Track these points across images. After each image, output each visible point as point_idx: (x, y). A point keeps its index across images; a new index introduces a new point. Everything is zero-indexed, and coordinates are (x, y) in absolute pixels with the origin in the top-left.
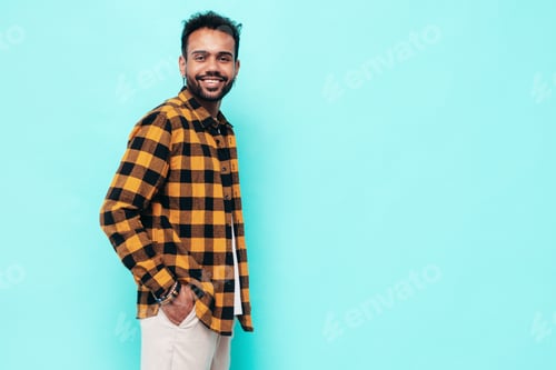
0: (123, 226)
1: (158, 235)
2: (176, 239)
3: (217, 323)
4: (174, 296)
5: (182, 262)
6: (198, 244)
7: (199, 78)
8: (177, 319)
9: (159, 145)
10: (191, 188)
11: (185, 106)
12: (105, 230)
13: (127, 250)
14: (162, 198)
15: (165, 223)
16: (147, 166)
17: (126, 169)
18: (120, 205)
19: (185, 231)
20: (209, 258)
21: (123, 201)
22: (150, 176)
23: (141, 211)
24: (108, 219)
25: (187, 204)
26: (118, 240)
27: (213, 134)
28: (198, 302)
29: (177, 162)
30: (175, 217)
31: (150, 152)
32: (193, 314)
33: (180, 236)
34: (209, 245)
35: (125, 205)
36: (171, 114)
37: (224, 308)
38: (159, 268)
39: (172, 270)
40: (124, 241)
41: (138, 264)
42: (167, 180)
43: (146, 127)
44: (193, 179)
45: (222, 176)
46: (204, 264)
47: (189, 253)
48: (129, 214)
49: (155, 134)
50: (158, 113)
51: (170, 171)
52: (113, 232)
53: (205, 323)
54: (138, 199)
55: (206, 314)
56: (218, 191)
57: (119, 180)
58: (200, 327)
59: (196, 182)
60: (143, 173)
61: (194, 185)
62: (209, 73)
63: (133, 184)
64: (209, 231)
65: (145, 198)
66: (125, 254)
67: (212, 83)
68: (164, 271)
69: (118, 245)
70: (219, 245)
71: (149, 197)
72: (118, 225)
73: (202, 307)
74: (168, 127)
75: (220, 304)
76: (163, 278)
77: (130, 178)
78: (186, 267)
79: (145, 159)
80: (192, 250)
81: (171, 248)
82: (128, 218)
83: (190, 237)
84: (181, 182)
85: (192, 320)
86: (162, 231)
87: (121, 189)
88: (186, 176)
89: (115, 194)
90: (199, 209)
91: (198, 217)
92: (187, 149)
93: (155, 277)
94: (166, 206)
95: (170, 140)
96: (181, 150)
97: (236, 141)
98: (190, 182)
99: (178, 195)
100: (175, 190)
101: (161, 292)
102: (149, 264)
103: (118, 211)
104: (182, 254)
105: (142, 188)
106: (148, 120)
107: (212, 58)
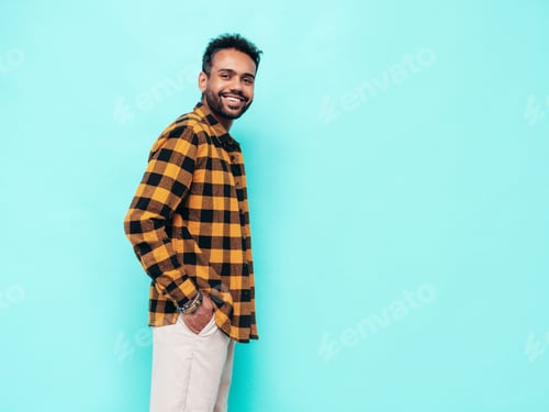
0: (151, 236)
1: (179, 245)
2: (197, 250)
3: (235, 331)
4: (197, 305)
5: (202, 272)
6: (217, 256)
7: (221, 94)
8: (196, 327)
9: (187, 158)
10: (211, 201)
12: (132, 240)
13: (153, 259)
14: (184, 211)
15: (185, 235)
16: (175, 178)
17: (153, 179)
18: (146, 216)
19: (206, 242)
20: (226, 269)
21: (151, 210)
22: (177, 188)
23: (166, 222)
24: (134, 227)
25: (207, 216)
26: (143, 249)
27: (228, 150)
28: (218, 311)
29: (201, 176)
30: (195, 228)
31: (178, 164)
32: (212, 322)
33: (200, 247)
34: (227, 256)
35: (154, 215)
36: (197, 129)
37: (241, 317)
38: (184, 278)
39: (194, 279)
40: (151, 250)
41: (165, 273)
42: (190, 193)
43: (173, 140)
44: (214, 193)
45: (237, 190)
46: (222, 275)
47: (210, 265)
48: (157, 224)
49: (182, 147)
50: (186, 127)
51: (192, 183)
52: (140, 241)
53: (224, 331)
54: (165, 210)
55: (226, 323)
56: (234, 205)
57: (146, 191)
58: (219, 333)
59: (217, 195)
60: (171, 184)
61: (214, 198)
62: (233, 91)
63: (161, 195)
64: (227, 243)
65: (170, 209)
66: (152, 263)
67: (234, 101)
68: (188, 281)
69: (143, 254)
70: (236, 257)
71: (174, 208)
72: (145, 234)
73: (222, 316)
74: (195, 141)
75: (237, 313)
76: (187, 288)
77: (158, 189)
78: (206, 277)
79: (172, 171)
80: (211, 261)
81: (191, 258)
82: (156, 228)
83: (210, 248)
84: (204, 195)
85: (211, 328)
86: (182, 241)
87: (149, 199)
88: (208, 190)
89: (142, 203)
90: (219, 222)
91: (217, 230)
92: (209, 164)
93: (180, 287)
94: (186, 218)
95: (196, 153)
96: (205, 163)
97: (243, 158)
98: (211, 195)
99: (199, 207)
100: (197, 202)
101: (184, 301)
102: (174, 274)
103: (147, 221)
104: (202, 264)
105: (170, 199)
106: (177, 133)
107: (237, 78)
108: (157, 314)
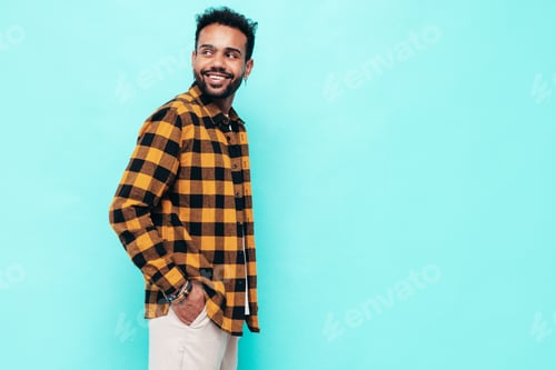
0: (134, 224)
1: (168, 233)
2: (187, 237)
3: (228, 323)
4: (186, 295)
5: (192, 260)
6: (208, 243)
7: (204, 72)
8: (187, 318)
9: (169, 141)
10: (201, 186)
11: (195, 102)
12: (115, 229)
13: (137, 248)
14: (173, 195)
15: (175, 221)
16: (157, 163)
17: (136, 165)
18: (130, 202)
19: (196, 229)
20: (219, 257)
21: (133, 198)
22: (160, 173)
23: (151, 208)
24: (118, 217)
25: (197, 201)
26: (127, 238)
27: (224, 130)
28: (209, 302)
29: (188, 159)
30: (185, 214)
31: (160, 148)
32: (204, 313)
33: (190, 234)
34: (220, 243)
35: (136, 203)
36: (182, 110)
37: (235, 308)
38: (170, 267)
39: (183, 268)
40: (134, 239)
41: (149, 262)
42: (177, 178)
43: (156, 123)
44: (204, 175)
45: (233, 173)
46: (215, 263)
47: (200, 252)
48: (139, 211)
49: (165, 130)
50: (169, 108)
51: (180, 168)
52: (123, 230)
53: (216, 323)
54: (149, 196)
55: (217, 314)
56: (229, 189)
57: (129, 178)
58: (211, 326)
59: (207, 179)
60: (153, 170)
61: (204, 182)
62: (214, 69)
63: (143, 181)
64: (219, 229)
65: (155, 196)
66: (136, 252)
67: (217, 79)
68: (175, 270)
69: (128, 243)
70: (231, 244)
71: (159, 194)
72: (128, 223)
73: (213, 306)
74: (179, 123)
75: (230, 303)
76: (174, 277)
77: (140, 174)
78: (197, 265)
79: (155, 156)
80: (202, 249)
81: (181, 246)
82: (138, 216)
83: (200, 235)
84: (191, 179)
85: (202, 320)
86: (172, 229)
87: (131, 187)
88: (196, 173)
89: (125, 191)
90: (210, 207)
91: (208, 215)
92: (197, 146)
93: (166, 276)
94: (176, 204)
95: (180, 136)
96: (191, 147)
98: (201, 179)
99: (188, 192)
100: (185, 187)
101: (172, 290)
102: (160, 263)
103: (128, 208)
104: (192, 252)
105: (152, 185)
106: (158, 116)
107: (219, 54)
108: (150, 305)
